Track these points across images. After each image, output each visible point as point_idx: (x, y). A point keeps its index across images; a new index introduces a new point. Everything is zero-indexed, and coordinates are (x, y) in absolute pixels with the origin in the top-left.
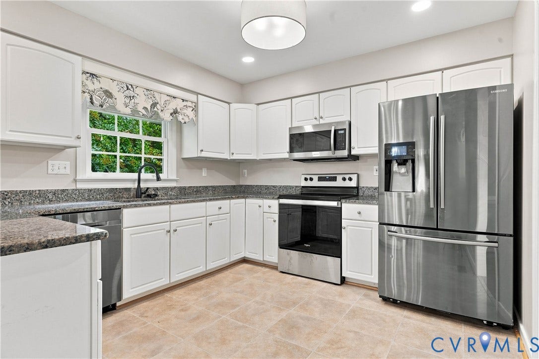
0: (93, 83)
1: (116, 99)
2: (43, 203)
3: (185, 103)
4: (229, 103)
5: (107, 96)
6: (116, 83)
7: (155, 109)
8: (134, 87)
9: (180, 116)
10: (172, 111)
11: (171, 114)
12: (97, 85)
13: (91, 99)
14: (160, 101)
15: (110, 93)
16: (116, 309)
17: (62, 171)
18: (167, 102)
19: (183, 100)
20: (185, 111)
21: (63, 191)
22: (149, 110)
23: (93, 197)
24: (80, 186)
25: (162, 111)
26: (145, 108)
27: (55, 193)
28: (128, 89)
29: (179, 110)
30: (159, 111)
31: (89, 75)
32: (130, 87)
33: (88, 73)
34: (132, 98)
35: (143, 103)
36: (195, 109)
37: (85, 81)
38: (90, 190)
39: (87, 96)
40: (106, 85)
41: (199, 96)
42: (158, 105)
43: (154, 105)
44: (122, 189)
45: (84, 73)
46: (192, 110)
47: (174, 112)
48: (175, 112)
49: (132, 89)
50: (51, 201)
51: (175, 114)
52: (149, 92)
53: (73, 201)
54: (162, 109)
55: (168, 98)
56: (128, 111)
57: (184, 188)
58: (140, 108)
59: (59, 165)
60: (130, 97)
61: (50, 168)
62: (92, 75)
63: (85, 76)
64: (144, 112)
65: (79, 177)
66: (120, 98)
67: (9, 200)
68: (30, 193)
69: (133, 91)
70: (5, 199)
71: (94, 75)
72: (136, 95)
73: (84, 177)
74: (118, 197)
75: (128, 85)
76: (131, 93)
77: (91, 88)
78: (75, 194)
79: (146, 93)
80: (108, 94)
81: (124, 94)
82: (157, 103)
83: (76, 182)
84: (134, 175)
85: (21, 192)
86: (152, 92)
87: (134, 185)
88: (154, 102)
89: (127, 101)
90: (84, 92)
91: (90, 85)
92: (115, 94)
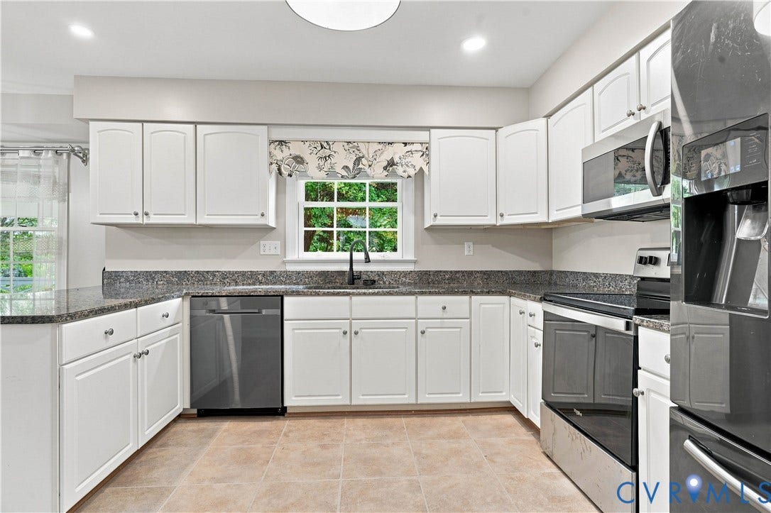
0: (282, 151)
1: (307, 163)
2: (254, 284)
3: (409, 148)
4: (496, 129)
5: (298, 162)
6: (307, 144)
7: (361, 166)
8: (331, 143)
9: (400, 168)
10: (385, 164)
11: (385, 168)
12: (286, 152)
13: (279, 170)
14: (368, 154)
15: (302, 158)
16: (284, 415)
17: (273, 252)
18: (378, 153)
19: (405, 144)
20: (408, 159)
21: (272, 272)
22: (351, 169)
23: (301, 280)
24: (291, 268)
25: (370, 166)
26: (346, 168)
27: (264, 274)
28: (322, 148)
29: (396, 160)
30: (366, 168)
31: (278, 143)
32: (325, 145)
33: (277, 141)
34: (327, 158)
35: (342, 159)
36: (426, 153)
37: (273, 151)
38: (299, 273)
39: (274, 167)
40: (295, 149)
41: (432, 130)
42: (363, 159)
43: (358, 160)
44: (336, 272)
45: (272, 142)
46: (422, 155)
47: (389, 164)
48: (391, 163)
49: (328, 147)
50: (261, 283)
51: (391, 166)
52: (351, 145)
53: (281, 284)
54: (370, 163)
55: (380, 146)
56: (322, 174)
57: (427, 273)
58: (339, 169)
59: (270, 246)
61: (262, 247)
62: (281, 141)
63: (272, 145)
64: (344, 173)
65: (289, 258)
66: (312, 162)
67: (227, 280)
68: (243, 274)
69: (330, 149)
70: (224, 279)
71: (283, 141)
72: (333, 153)
73: (295, 257)
74: (329, 283)
75: (323, 143)
76: (327, 152)
77: (279, 158)
78: (283, 277)
79: (347, 147)
80: (299, 160)
81: (318, 155)
82: (363, 157)
83: (284, 263)
84: (346, 255)
85: (236, 272)
86: (355, 144)
87: (346, 268)
88: (358, 156)
89: (322, 163)
90: (271, 164)
91: (278, 154)
92: (307, 157)
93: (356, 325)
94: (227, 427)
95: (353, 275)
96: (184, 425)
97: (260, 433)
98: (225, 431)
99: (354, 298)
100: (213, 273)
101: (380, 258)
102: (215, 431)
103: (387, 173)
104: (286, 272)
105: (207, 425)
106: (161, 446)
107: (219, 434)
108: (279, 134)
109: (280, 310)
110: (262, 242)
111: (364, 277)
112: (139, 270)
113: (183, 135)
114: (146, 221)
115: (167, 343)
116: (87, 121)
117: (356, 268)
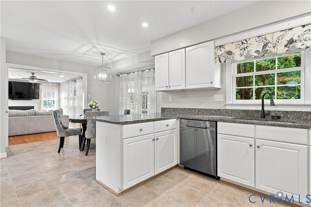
0: (221, 50)
1: (234, 54)
2: (211, 115)
3: (307, 28)
5: (229, 54)
6: (234, 44)
7: (267, 48)
8: (247, 40)
9: (298, 43)
10: (286, 43)
11: (286, 46)
12: (223, 51)
13: (219, 60)
14: (273, 40)
16: (218, 180)
17: (220, 100)
18: (281, 38)
19: (304, 26)
20: (306, 36)
21: (219, 110)
22: (261, 52)
23: (234, 114)
24: (228, 108)
25: (274, 47)
26: (257, 51)
27: (215, 110)
28: (242, 44)
29: (295, 38)
30: (272, 49)
31: (219, 47)
32: (244, 42)
34: (246, 49)
35: (255, 47)
37: (217, 52)
38: (232, 110)
39: (217, 59)
40: (227, 48)
43: (265, 45)
44: (254, 110)
45: (216, 47)
47: (289, 43)
49: (246, 42)
51: (291, 43)
52: (260, 38)
54: (274, 45)
55: (282, 33)
56: (243, 58)
58: (252, 53)
59: (218, 97)
60: (244, 48)
61: (215, 98)
62: (220, 46)
63: (217, 49)
64: (256, 55)
65: (228, 103)
66: (237, 52)
67: (200, 112)
68: (206, 110)
69: (247, 43)
70: (199, 112)
71: (222, 46)
72: (249, 45)
73: (231, 103)
74: (249, 116)
75: (243, 41)
76: (245, 45)
77: (220, 54)
78: (224, 112)
79: (258, 39)
80: (230, 53)
81: (240, 48)
82: (269, 43)
83: (225, 105)
84: (260, 101)
85: (204, 109)
86: (264, 36)
87: (260, 108)
88: (265, 43)
89: (242, 52)
90: (216, 58)
91: (219, 53)
92: (234, 51)
93: (259, 142)
94: (192, 176)
95: (264, 113)
96: (177, 170)
97: (203, 185)
98: (190, 179)
99: (257, 126)
100: (195, 109)
101: (285, 103)
102: (186, 177)
103: (287, 49)
104: (226, 110)
105: (185, 173)
106: (166, 176)
107: (187, 179)
108: (219, 43)
109: (215, 128)
110: (215, 96)
111: (273, 114)
112: (170, 107)
113: (181, 54)
114: (170, 89)
115: (169, 136)
116: (154, 56)
117: (266, 109)
